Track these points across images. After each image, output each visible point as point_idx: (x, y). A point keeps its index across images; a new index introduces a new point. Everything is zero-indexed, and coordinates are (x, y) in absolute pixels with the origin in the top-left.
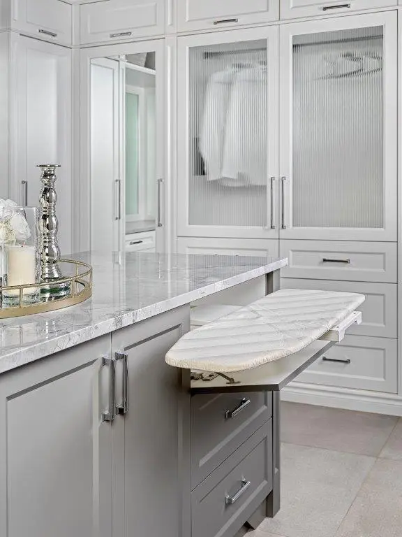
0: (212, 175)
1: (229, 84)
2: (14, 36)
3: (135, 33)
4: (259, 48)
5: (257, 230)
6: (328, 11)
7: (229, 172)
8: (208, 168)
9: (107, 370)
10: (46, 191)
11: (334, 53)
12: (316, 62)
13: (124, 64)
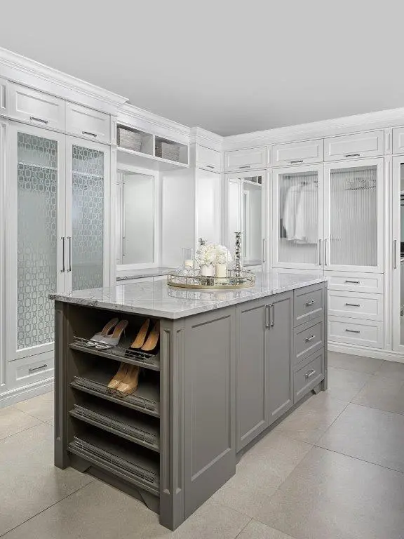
0: (290, 237)
1: (299, 192)
2: (197, 169)
3: (251, 167)
4: (315, 174)
5: (312, 266)
6: (349, 157)
7: (299, 236)
8: (288, 234)
9: (267, 309)
10: (237, 243)
11: (351, 177)
12: (343, 181)
13: (243, 180)
